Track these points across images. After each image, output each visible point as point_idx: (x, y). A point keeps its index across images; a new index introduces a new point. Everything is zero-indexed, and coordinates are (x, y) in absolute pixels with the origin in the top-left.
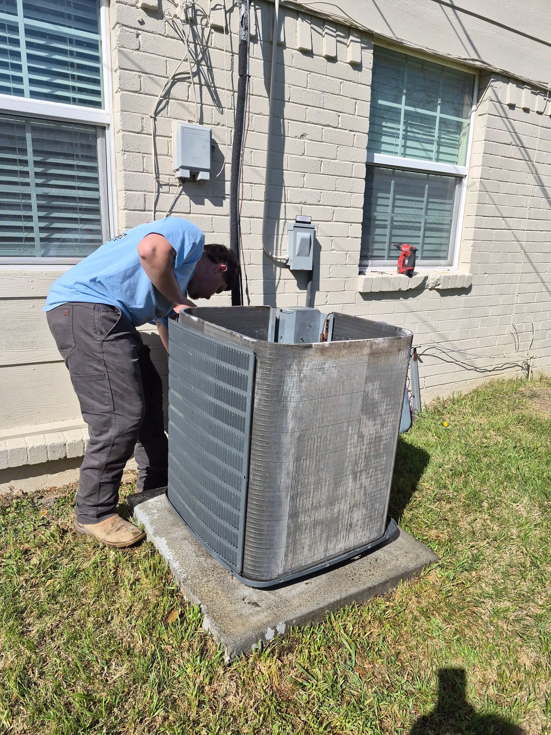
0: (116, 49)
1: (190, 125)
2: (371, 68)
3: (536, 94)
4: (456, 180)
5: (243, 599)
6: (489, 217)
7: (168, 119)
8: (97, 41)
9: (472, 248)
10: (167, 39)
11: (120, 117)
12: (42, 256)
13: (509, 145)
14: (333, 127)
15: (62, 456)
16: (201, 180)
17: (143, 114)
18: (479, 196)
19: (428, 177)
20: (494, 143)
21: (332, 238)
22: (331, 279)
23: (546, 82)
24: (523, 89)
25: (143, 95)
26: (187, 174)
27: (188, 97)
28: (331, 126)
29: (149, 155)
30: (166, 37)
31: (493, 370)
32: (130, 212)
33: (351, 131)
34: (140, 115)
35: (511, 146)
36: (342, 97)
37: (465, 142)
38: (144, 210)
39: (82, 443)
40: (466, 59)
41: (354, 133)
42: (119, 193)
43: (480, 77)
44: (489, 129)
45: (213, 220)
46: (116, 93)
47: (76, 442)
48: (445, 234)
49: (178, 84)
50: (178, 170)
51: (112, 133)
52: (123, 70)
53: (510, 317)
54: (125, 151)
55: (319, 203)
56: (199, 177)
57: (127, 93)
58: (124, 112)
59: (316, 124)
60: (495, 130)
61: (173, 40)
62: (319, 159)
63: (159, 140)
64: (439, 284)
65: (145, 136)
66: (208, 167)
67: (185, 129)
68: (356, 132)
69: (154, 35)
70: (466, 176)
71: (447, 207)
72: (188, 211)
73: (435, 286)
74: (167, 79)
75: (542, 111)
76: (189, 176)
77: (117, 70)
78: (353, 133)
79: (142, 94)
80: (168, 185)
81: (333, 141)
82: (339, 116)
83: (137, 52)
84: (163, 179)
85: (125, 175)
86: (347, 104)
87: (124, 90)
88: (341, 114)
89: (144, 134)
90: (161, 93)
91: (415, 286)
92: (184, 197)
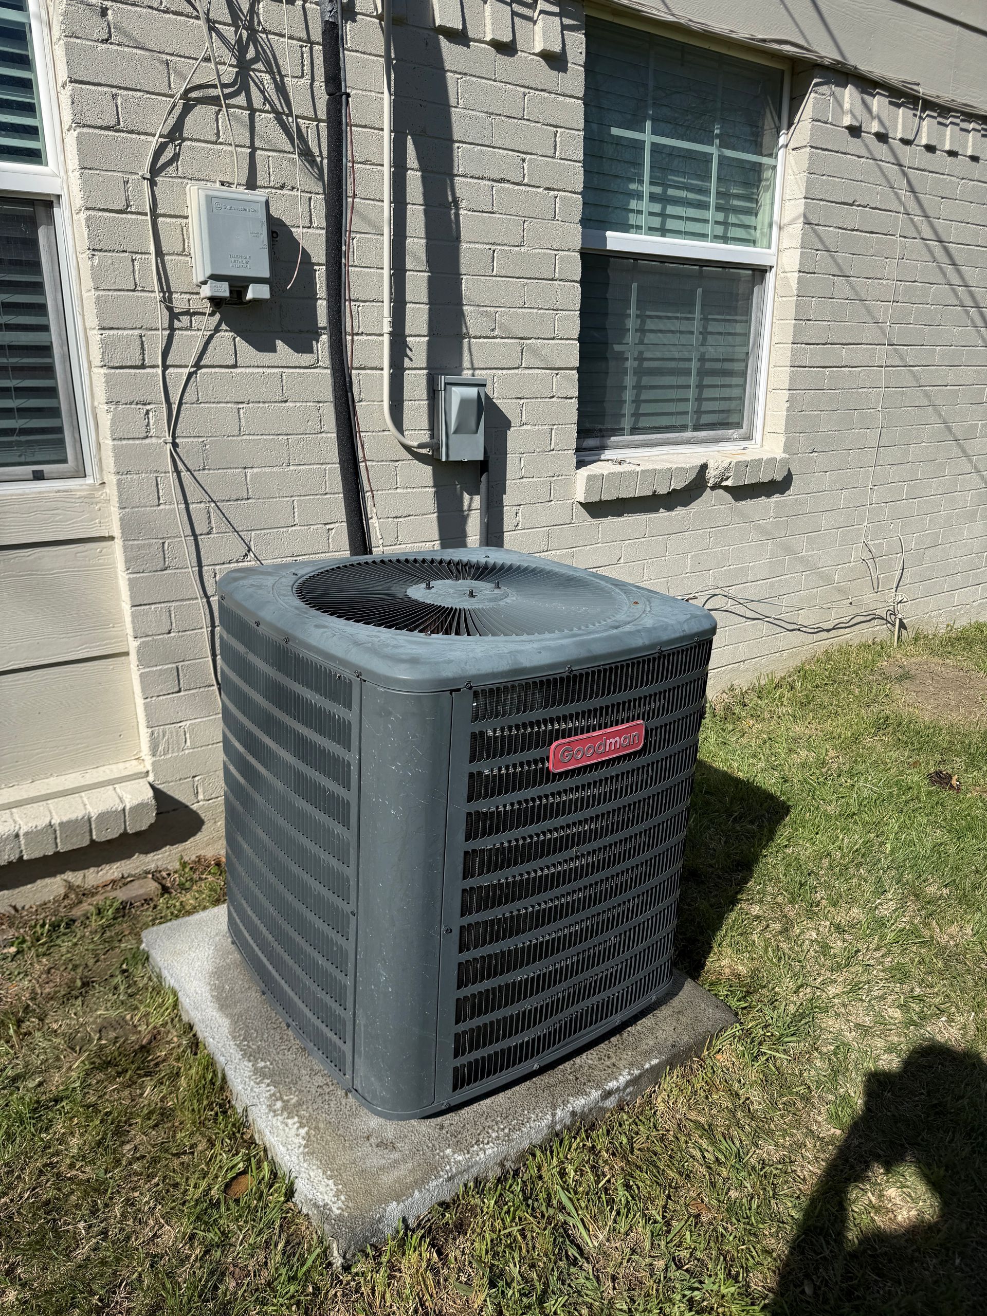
0: (62, 42)
1: (225, 192)
2: (582, 63)
3: (899, 106)
4: (753, 275)
5: (368, 1139)
6: (818, 344)
7: (180, 180)
8: (23, 24)
9: (788, 405)
10: (167, 16)
11: (79, 182)
13: (851, 205)
14: (514, 183)
15: (14, 857)
16: (254, 301)
17: (126, 172)
18: (797, 305)
19: (701, 272)
20: (822, 203)
21: (522, 401)
22: (524, 480)
23: (915, 80)
24: (874, 96)
25: (125, 135)
26: (223, 290)
27: (218, 134)
28: (508, 181)
29: (143, 256)
30: (164, 12)
31: (834, 629)
32: (113, 371)
33: (548, 189)
34: (121, 175)
35: (854, 207)
36: (528, 123)
37: (768, 201)
38: (143, 366)
39: (51, 831)
40: (764, 41)
41: (556, 193)
42: (90, 333)
43: (793, 74)
44: (813, 176)
45: (284, 378)
46: (69, 130)
47: (39, 828)
48: (735, 380)
49: (199, 110)
50: (205, 283)
51: (67, 213)
52: (77, 85)
53: (859, 529)
54: (94, 250)
55: (492, 334)
56: (250, 295)
57: (91, 130)
58: (87, 171)
59: (478, 178)
60: (824, 178)
61: (179, 18)
62: (488, 247)
63: (163, 223)
64: (727, 478)
65: (134, 216)
66: (266, 274)
67: (215, 201)
68: (558, 190)
69: (138, 9)
70: (771, 267)
71: (739, 328)
72: (232, 362)
73: (722, 481)
74: (172, 100)
75: (912, 138)
76: (227, 294)
77: (65, 83)
78: (552, 193)
79: (123, 131)
80: (187, 313)
81: (513, 211)
82: (524, 160)
83: (105, 46)
84: (180, 302)
85: (98, 297)
86: (539, 137)
87: (84, 126)
88: (528, 157)
89: (131, 213)
90: (161, 127)
91: (683, 484)
92: (226, 335)
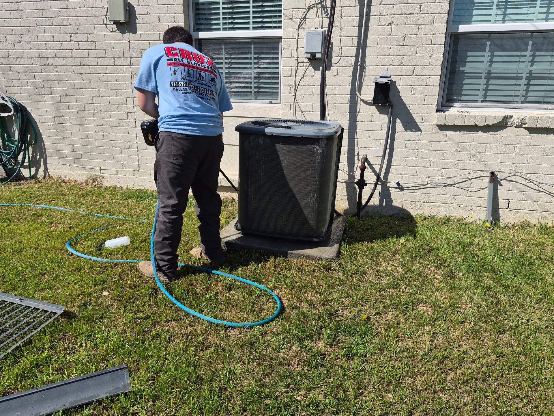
7: (303, 29)
12: (255, 99)
14: (415, 14)
17: (293, 29)
21: (412, 87)
25: (294, 20)
26: (310, 56)
27: (316, 16)
29: (294, 49)
32: (284, 77)
33: (431, 14)
38: (291, 76)
49: (311, 10)
50: (305, 54)
51: (284, 40)
52: (285, 10)
55: (401, 64)
56: (316, 57)
58: (284, 30)
59: (401, 14)
62: (403, 36)
63: (299, 40)
64: (527, 124)
66: (320, 51)
68: (436, 13)
72: (310, 75)
73: (522, 125)
74: (306, 9)
80: (302, 62)
81: (415, 23)
82: (421, 6)
84: (300, 59)
85: (283, 60)
88: (423, 4)
89: (293, 38)
90: (302, 17)
91: (493, 123)
92: (311, 68)
